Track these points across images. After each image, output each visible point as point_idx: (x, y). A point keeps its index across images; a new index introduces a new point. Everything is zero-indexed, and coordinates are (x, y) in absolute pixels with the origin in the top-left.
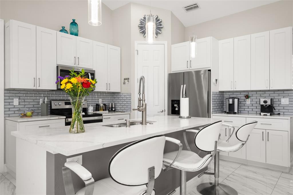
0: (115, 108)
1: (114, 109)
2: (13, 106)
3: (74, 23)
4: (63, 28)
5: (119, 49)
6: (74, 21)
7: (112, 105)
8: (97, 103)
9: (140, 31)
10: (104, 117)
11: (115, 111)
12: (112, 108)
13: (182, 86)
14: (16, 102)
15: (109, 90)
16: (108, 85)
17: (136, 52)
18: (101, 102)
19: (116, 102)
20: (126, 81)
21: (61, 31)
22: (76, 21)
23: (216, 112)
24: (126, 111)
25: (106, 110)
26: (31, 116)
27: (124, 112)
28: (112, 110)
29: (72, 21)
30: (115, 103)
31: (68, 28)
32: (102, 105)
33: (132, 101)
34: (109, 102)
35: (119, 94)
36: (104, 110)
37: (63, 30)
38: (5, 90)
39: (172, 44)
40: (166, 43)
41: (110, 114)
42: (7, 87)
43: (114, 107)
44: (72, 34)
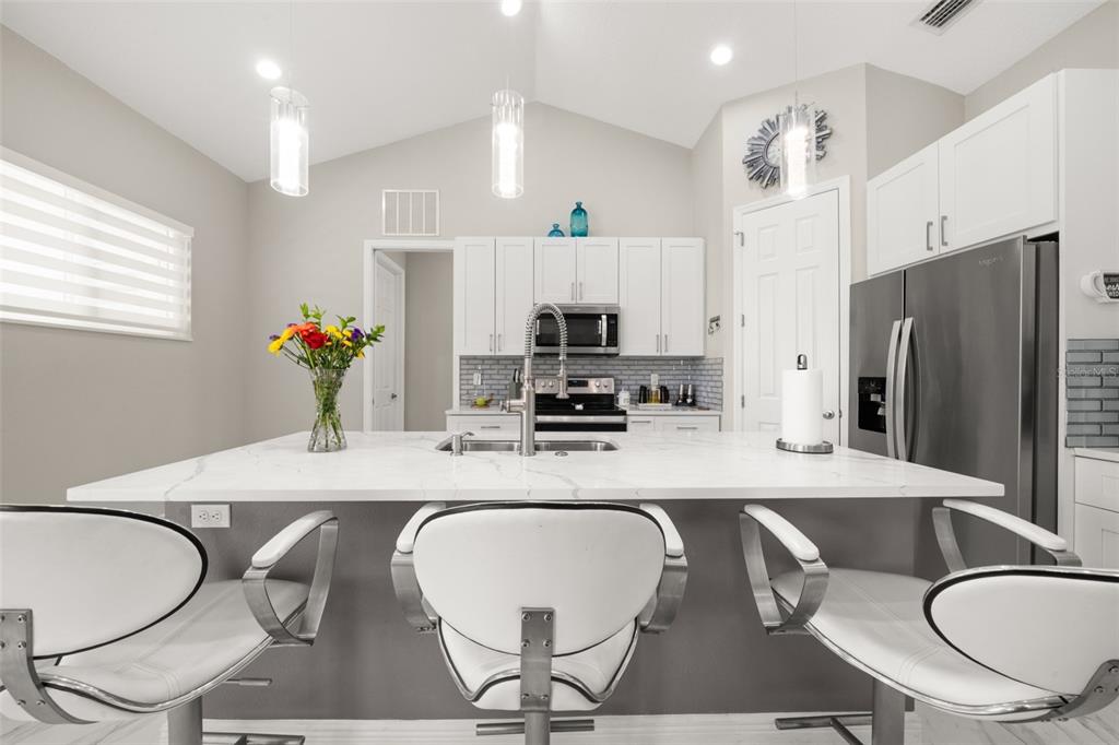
0: (694, 396)
1: (689, 401)
2: (472, 387)
3: (579, 210)
4: (556, 226)
5: (701, 240)
6: (579, 205)
7: (685, 390)
8: (644, 383)
9: (749, 173)
10: (630, 419)
11: (692, 405)
12: (685, 396)
13: (897, 324)
14: (477, 379)
15: (666, 351)
16: (661, 340)
17: (737, 239)
18: (654, 382)
19: (697, 383)
20: (714, 324)
21: (551, 234)
22: (582, 207)
24: (712, 406)
25: (666, 402)
26: (486, 406)
27: (708, 409)
28: (685, 401)
29: (575, 207)
30: (693, 386)
31: (566, 225)
32: (654, 389)
33: (724, 378)
34: (678, 382)
35: (704, 362)
36: (661, 402)
37: (556, 231)
38: (462, 358)
39: (872, 176)
40: (844, 184)
41: (680, 412)
42: (464, 354)
43: (689, 393)
44: (574, 235)
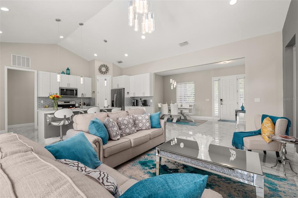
0: (90, 104)
2: (41, 104)
3: (68, 69)
5: (91, 78)
9: (99, 71)
11: (89, 106)
12: (88, 104)
13: (115, 95)
14: (42, 102)
15: (85, 96)
16: (85, 94)
17: (97, 80)
19: (90, 102)
20: (94, 92)
23: (128, 105)
26: (48, 107)
28: (88, 105)
31: (65, 72)
34: (87, 102)
35: (92, 98)
37: (63, 73)
38: (38, 97)
39: (113, 77)
40: (110, 76)
42: (38, 96)
44: (67, 74)
